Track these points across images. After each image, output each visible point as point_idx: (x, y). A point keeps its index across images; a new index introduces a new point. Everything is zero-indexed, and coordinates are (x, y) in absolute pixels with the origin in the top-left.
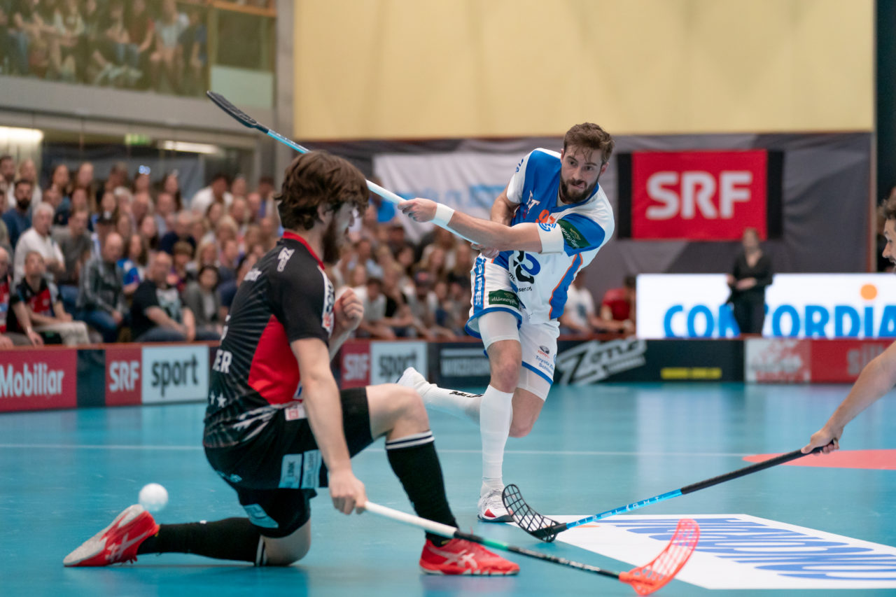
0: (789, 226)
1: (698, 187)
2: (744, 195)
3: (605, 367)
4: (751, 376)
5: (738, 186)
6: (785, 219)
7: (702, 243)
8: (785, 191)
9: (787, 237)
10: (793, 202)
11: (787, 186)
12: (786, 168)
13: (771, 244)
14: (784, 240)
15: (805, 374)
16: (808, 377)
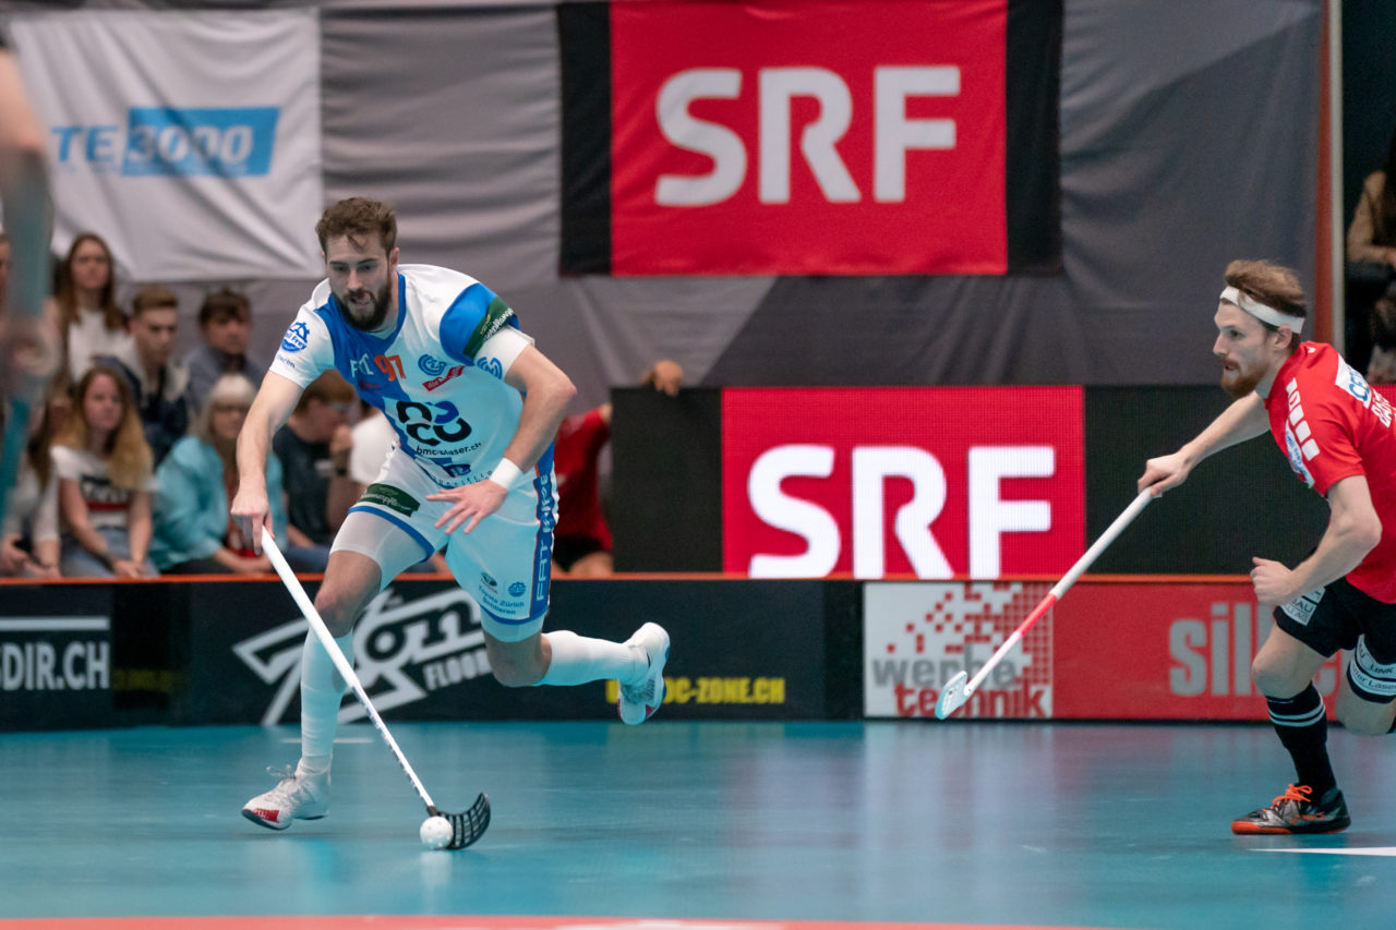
0: (1073, 228)
1: (804, 111)
2: (940, 134)
3: (414, 671)
4: (878, 699)
5: (918, 107)
6: (1066, 207)
7: (818, 278)
8: (1064, 118)
9: (1070, 262)
10: (1087, 157)
11: (1068, 103)
12: (1069, 47)
13: (1023, 285)
14: (1061, 273)
15: (1039, 694)
16: (1047, 705)
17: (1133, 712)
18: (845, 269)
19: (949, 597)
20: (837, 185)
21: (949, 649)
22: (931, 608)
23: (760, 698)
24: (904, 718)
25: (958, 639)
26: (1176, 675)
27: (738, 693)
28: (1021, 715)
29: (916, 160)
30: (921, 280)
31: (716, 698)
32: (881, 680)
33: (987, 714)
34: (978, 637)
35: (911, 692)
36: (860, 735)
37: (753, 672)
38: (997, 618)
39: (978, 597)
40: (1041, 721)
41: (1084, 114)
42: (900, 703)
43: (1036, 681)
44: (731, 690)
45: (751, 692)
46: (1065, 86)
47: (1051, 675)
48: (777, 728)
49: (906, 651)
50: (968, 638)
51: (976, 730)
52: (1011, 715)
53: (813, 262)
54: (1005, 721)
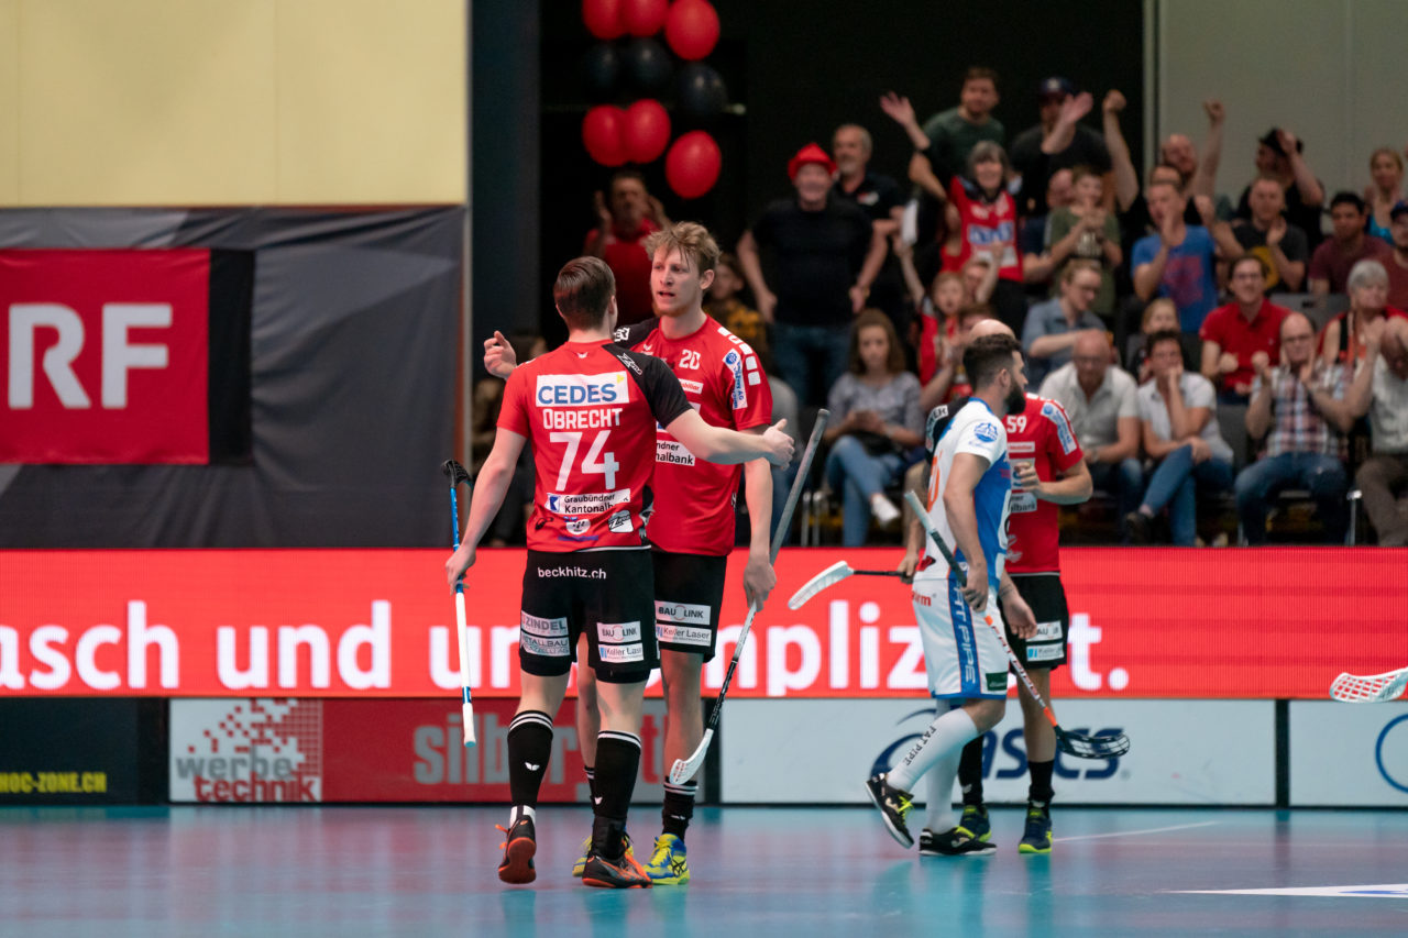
0: (262, 429)
1: (45, 338)
2: (155, 357)
4: (181, 788)
5: (138, 336)
6: (256, 413)
7: (56, 466)
8: (255, 345)
9: (259, 456)
10: (271, 375)
11: (258, 334)
12: (260, 290)
13: (222, 473)
14: (252, 463)
15: (310, 783)
16: (317, 792)
17: (388, 795)
18: (78, 459)
19: (238, 709)
20: (72, 394)
21: (239, 749)
22: (223, 718)
23: (87, 788)
24: (202, 803)
25: (245, 742)
26: (420, 768)
27: (69, 784)
28: (296, 799)
29: (136, 377)
30: (141, 467)
31: (52, 788)
32: (183, 773)
33: (269, 799)
34: (263, 740)
35: (207, 782)
36: (165, 816)
37: (80, 768)
38: (277, 725)
39: (261, 710)
40: (312, 804)
41: (270, 343)
42: (199, 792)
43: (308, 774)
44: (64, 782)
45: (80, 782)
46: (256, 321)
47: (320, 770)
48: (100, 811)
49: (204, 751)
50: (254, 741)
51: (259, 811)
52: (288, 799)
53: (52, 454)
54: (284, 805)
